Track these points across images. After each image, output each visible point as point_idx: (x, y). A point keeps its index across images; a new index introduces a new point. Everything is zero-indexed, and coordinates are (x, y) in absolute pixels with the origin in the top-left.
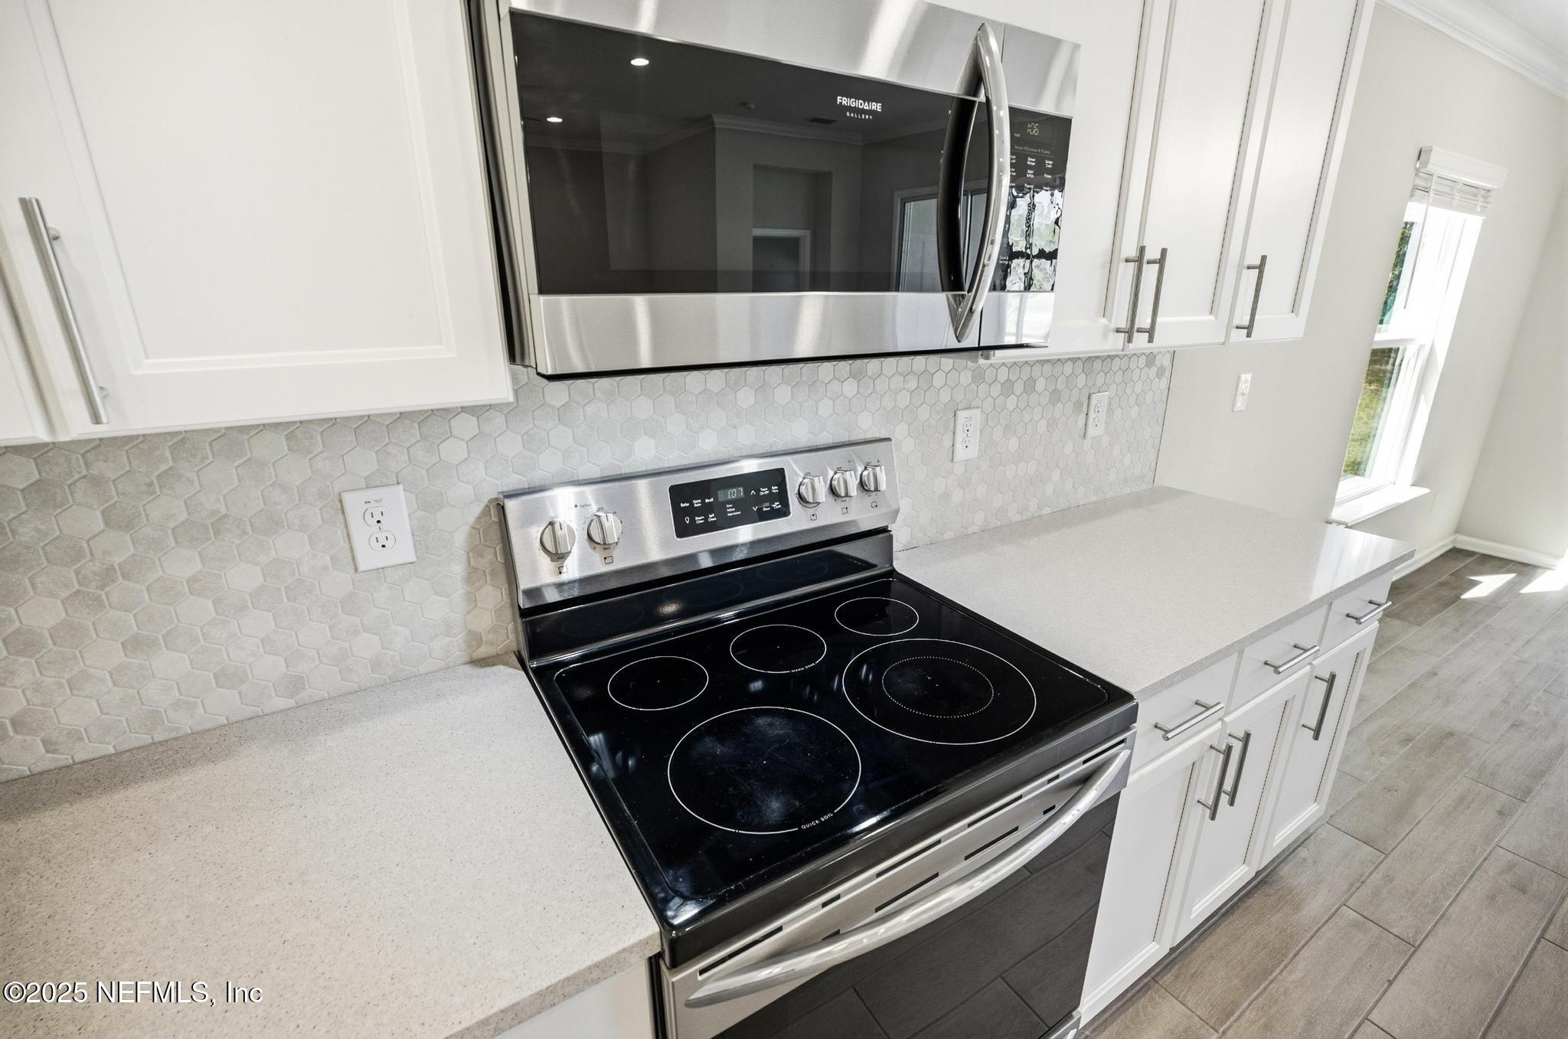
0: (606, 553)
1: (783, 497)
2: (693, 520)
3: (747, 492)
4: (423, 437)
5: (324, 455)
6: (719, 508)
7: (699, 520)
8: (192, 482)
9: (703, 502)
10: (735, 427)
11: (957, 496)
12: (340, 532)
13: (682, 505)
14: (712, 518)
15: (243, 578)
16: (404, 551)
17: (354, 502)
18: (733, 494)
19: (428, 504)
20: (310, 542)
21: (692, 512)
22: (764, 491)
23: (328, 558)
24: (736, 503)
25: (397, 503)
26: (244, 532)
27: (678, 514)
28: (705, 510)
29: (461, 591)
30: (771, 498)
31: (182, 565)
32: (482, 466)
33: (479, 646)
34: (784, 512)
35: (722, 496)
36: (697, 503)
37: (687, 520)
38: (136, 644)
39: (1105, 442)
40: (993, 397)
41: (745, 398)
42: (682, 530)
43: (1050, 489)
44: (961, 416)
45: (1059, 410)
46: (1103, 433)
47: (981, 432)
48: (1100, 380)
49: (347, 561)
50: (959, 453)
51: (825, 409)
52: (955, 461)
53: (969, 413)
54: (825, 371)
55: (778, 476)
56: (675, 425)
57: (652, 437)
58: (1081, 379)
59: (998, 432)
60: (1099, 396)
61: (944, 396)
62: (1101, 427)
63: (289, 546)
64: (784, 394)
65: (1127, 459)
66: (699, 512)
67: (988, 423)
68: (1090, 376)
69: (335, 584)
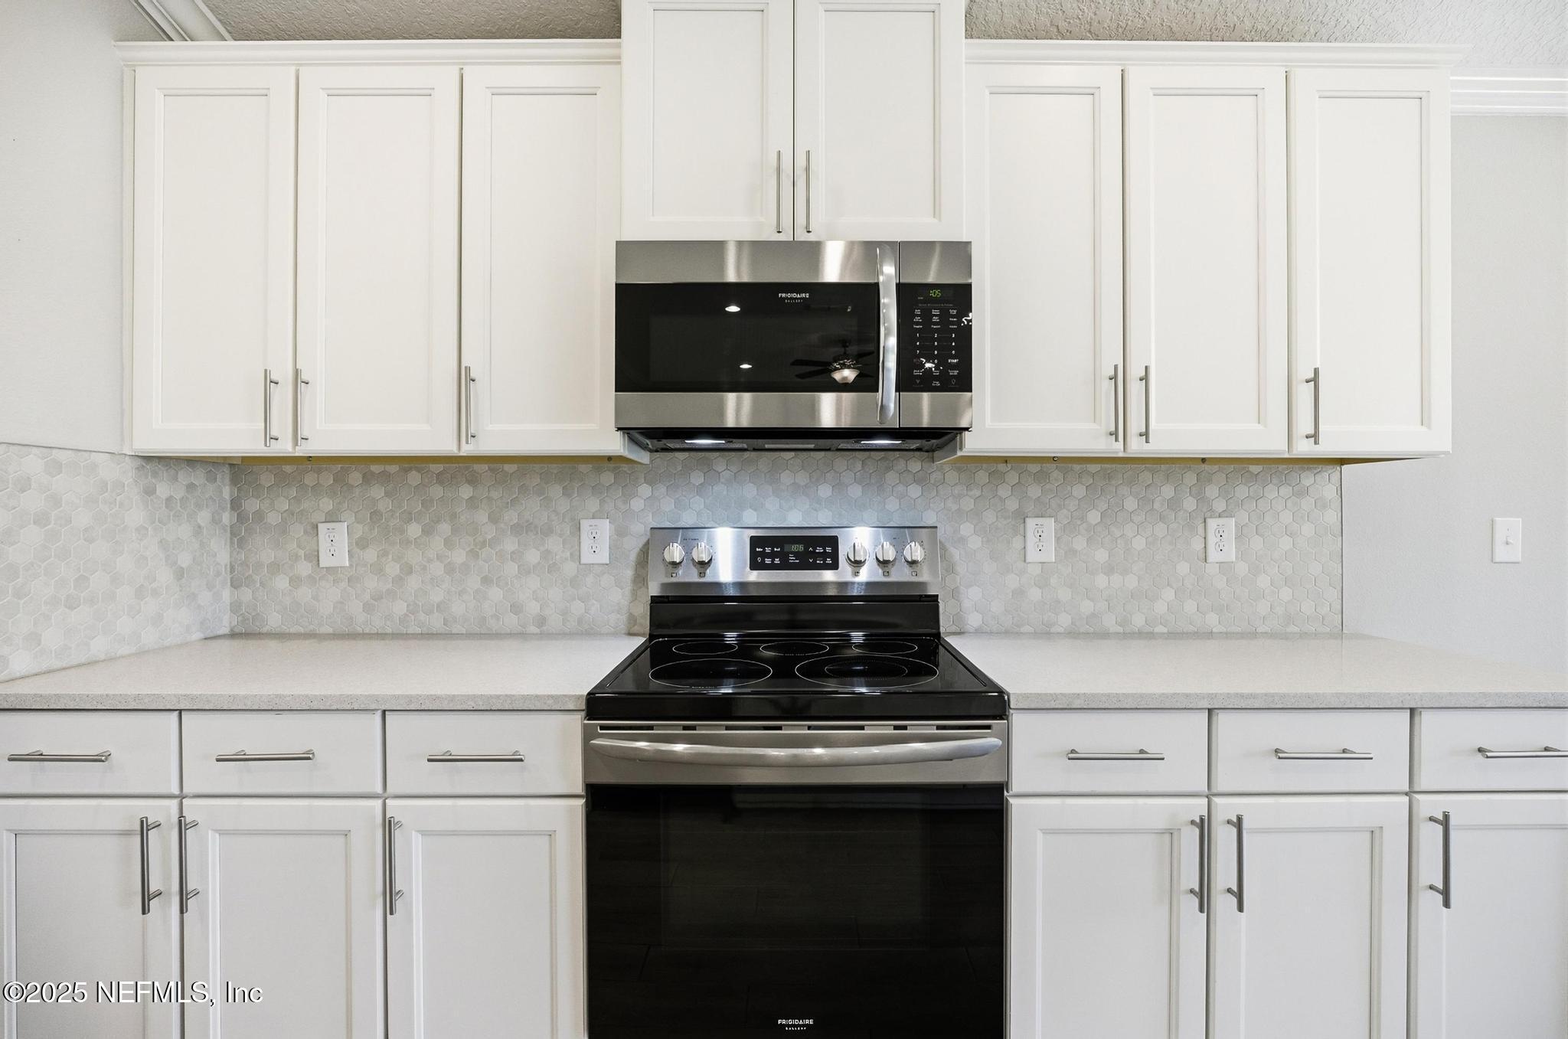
0: (702, 570)
1: (834, 555)
2: (763, 560)
3: (806, 548)
4: (623, 495)
5: (577, 498)
6: (784, 556)
7: (768, 561)
8: (522, 504)
9: (772, 550)
10: (816, 510)
11: (1034, 594)
12: (576, 542)
13: (757, 550)
14: (777, 561)
15: (533, 556)
16: (604, 557)
17: (585, 524)
18: (796, 548)
19: (620, 533)
20: (563, 543)
21: (764, 555)
22: (819, 550)
23: (568, 554)
24: (797, 555)
25: (605, 527)
26: (537, 533)
27: (754, 555)
28: (773, 555)
29: (630, 588)
30: (824, 555)
31: (510, 544)
32: (651, 515)
33: (634, 626)
34: (834, 566)
35: (787, 548)
36: (768, 550)
37: (759, 559)
38: (486, 580)
39: (1242, 568)
40: (1069, 510)
41: (825, 491)
42: (755, 565)
43: (1160, 608)
44: (1031, 523)
45: (1160, 529)
46: (1234, 560)
47: (1058, 539)
48: (1220, 506)
49: (577, 556)
50: (1033, 555)
51: (892, 504)
52: (1027, 561)
53: (1040, 521)
54: (891, 477)
55: (833, 542)
56: (772, 504)
57: (755, 510)
58: (1190, 504)
59: (1079, 543)
60: (1221, 521)
61: (1012, 505)
62: (1231, 553)
63: (554, 544)
64: (856, 491)
65: (1286, 594)
66: (768, 556)
67: (1065, 531)
68: (1201, 499)
69: (570, 568)
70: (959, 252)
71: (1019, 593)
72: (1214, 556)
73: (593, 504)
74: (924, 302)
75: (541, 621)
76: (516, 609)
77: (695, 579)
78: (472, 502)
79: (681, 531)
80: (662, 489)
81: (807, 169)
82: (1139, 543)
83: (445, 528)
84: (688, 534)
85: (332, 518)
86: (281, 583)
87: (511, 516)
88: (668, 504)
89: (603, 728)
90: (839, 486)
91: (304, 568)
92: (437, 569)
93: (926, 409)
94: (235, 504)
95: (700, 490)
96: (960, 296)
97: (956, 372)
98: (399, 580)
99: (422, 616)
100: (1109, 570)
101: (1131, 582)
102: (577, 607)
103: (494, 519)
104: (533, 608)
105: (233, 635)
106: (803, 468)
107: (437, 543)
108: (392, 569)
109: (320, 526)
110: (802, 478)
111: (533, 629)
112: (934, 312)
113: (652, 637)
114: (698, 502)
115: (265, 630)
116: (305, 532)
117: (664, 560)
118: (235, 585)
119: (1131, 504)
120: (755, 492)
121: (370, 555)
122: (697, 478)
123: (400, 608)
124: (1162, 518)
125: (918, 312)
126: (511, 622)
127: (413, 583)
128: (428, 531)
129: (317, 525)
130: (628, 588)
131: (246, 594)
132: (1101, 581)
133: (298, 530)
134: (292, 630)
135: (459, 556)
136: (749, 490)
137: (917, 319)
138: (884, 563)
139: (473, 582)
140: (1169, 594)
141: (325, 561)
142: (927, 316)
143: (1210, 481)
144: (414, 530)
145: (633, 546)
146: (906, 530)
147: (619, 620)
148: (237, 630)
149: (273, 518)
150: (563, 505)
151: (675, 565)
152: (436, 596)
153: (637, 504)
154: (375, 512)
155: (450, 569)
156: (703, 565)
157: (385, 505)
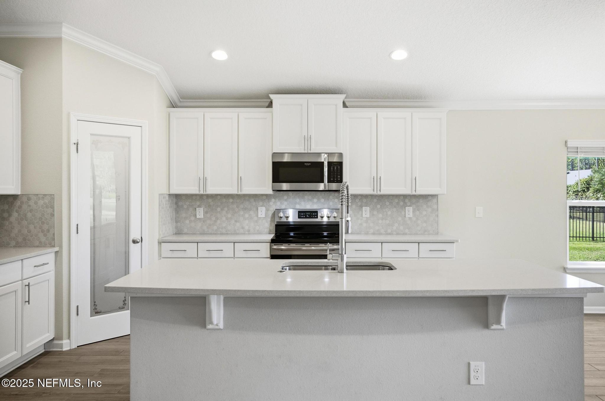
1: (317, 215)
2: (301, 216)
3: (311, 214)
4: (268, 201)
5: (257, 202)
6: (306, 215)
7: (302, 216)
8: (244, 203)
10: (313, 205)
11: (365, 225)
12: (257, 212)
14: (304, 217)
15: (247, 216)
17: (259, 208)
18: (308, 213)
19: (267, 210)
20: (254, 212)
22: (314, 214)
23: (255, 215)
24: (308, 215)
25: (264, 209)
26: (248, 210)
27: (299, 215)
28: (303, 215)
30: (315, 215)
31: (242, 213)
32: (275, 206)
33: (271, 232)
34: (317, 218)
35: (306, 214)
36: (302, 214)
37: (300, 216)
38: (236, 221)
39: (414, 219)
40: (373, 205)
41: (315, 200)
42: (299, 218)
43: (395, 228)
44: (364, 208)
45: (395, 209)
46: (412, 217)
47: (370, 212)
48: (409, 204)
49: (257, 216)
50: (364, 215)
51: (331, 203)
52: (363, 216)
53: (366, 207)
54: (331, 197)
55: (317, 212)
56: (303, 203)
57: (299, 205)
58: (402, 203)
59: (375, 213)
60: (409, 207)
61: (359, 204)
62: (411, 215)
63: (252, 213)
64: (323, 200)
65: (425, 225)
66: (302, 215)
67: (372, 210)
68: (405, 203)
69: (256, 218)
70: (341, 155)
71: (361, 224)
72: (407, 216)
73: (261, 203)
74: (333, 165)
75: (249, 231)
76: (243, 228)
77: (286, 220)
78: (232, 203)
79: (282, 210)
80: (277, 200)
81: (310, 138)
82: (389, 213)
83: (226, 209)
84: (284, 210)
85: (199, 206)
86: (187, 222)
87: (242, 206)
88: (278, 203)
89: (274, 245)
90: (319, 199)
91: (193, 218)
92: (224, 219)
93: (334, 186)
94: (176, 203)
95: (286, 200)
96: (340, 164)
97: (339, 179)
98: (215, 221)
99: (221, 230)
100: (382, 219)
101: (388, 222)
102: (257, 228)
103: (238, 207)
104: (247, 228)
105: (176, 234)
106: (310, 195)
107: (224, 212)
108: (214, 219)
109: (197, 209)
110: (310, 197)
111: (247, 233)
112: (335, 167)
113: (276, 234)
114: (286, 203)
115: (183, 233)
116: (193, 210)
117: (279, 216)
118: (177, 222)
119: (387, 203)
120: (299, 201)
121: (208, 215)
122: (285, 197)
123: (215, 228)
124: (395, 207)
125: (332, 167)
126: (242, 231)
127: (219, 222)
128: (222, 210)
129: (196, 209)
130: (269, 223)
131: (179, 224)
132: (380, 221)
133: (191, 209)
134: (190, 233)
135: (229, 216)
136: (298, 200)
137: (332, 169)
138: (328, 217)
139: (233, 222)
140: (396, 225)
141: (198, 217)
142: (334, 168)
143: (406, 198)
144: (219, 209)
145: (270, 213)
146: (334, 210)
147: (267, 230)
148: (177, 233)
149: (185, 207)
150: (254, 204)
151: (281, 217)
152: (224, 225)
153: (271, 203)
154: (209, 205)
155: (227, 219)
156: (287, 217)
157: (212, 203)
